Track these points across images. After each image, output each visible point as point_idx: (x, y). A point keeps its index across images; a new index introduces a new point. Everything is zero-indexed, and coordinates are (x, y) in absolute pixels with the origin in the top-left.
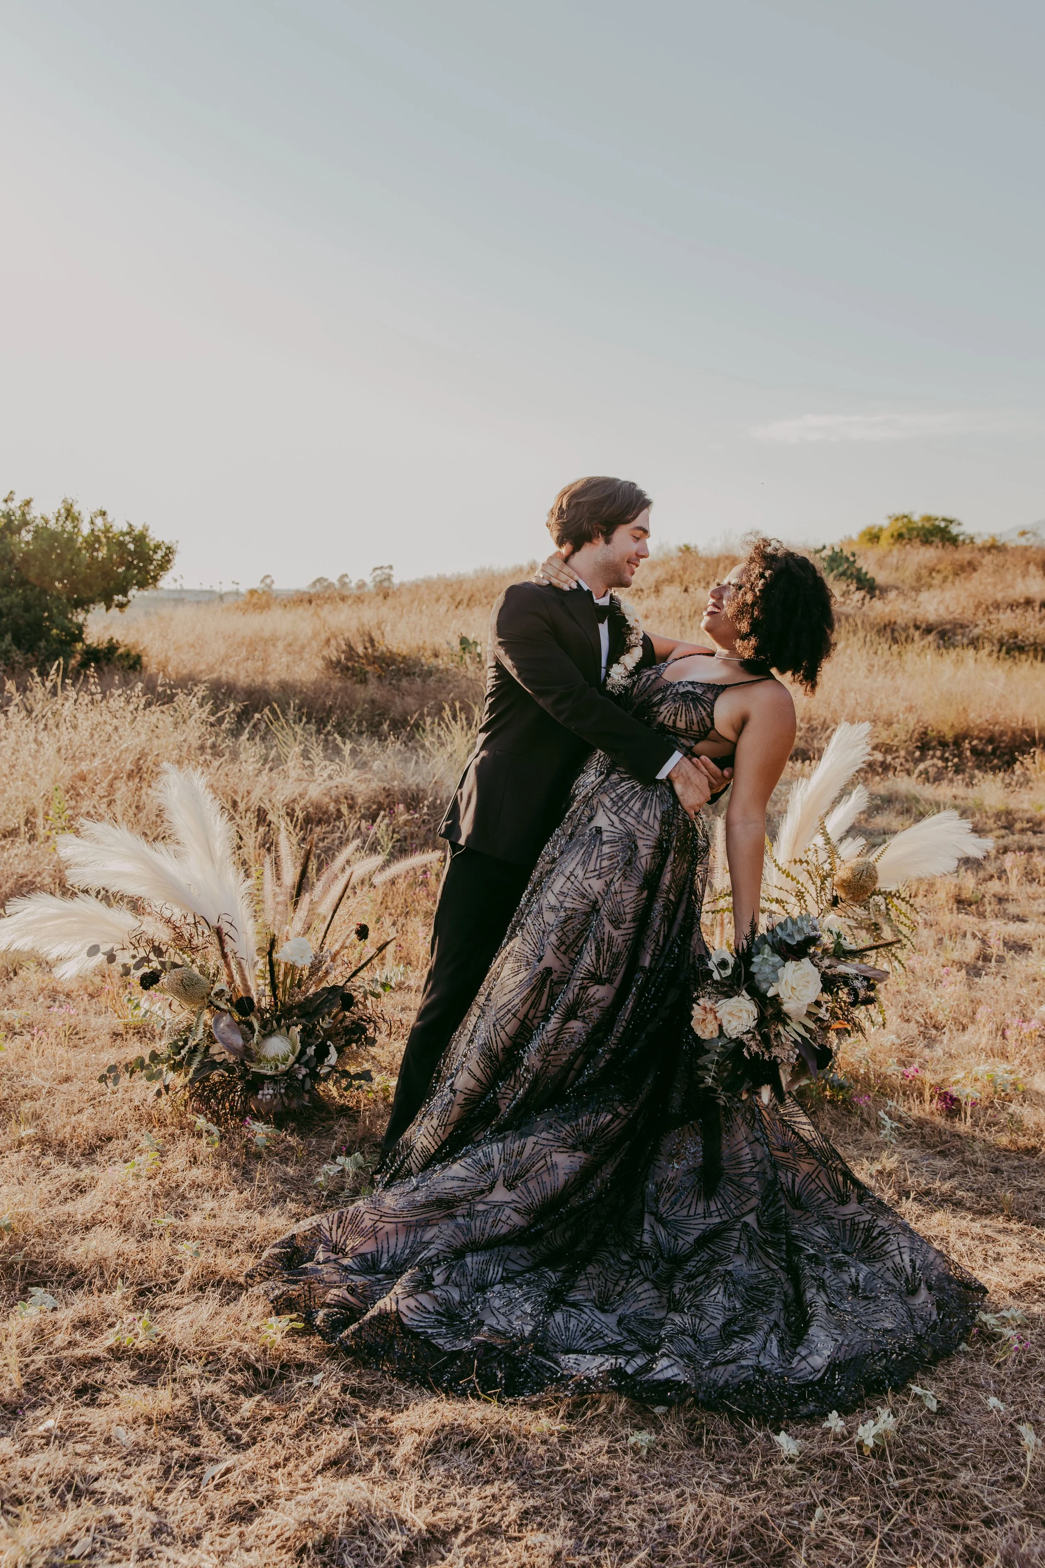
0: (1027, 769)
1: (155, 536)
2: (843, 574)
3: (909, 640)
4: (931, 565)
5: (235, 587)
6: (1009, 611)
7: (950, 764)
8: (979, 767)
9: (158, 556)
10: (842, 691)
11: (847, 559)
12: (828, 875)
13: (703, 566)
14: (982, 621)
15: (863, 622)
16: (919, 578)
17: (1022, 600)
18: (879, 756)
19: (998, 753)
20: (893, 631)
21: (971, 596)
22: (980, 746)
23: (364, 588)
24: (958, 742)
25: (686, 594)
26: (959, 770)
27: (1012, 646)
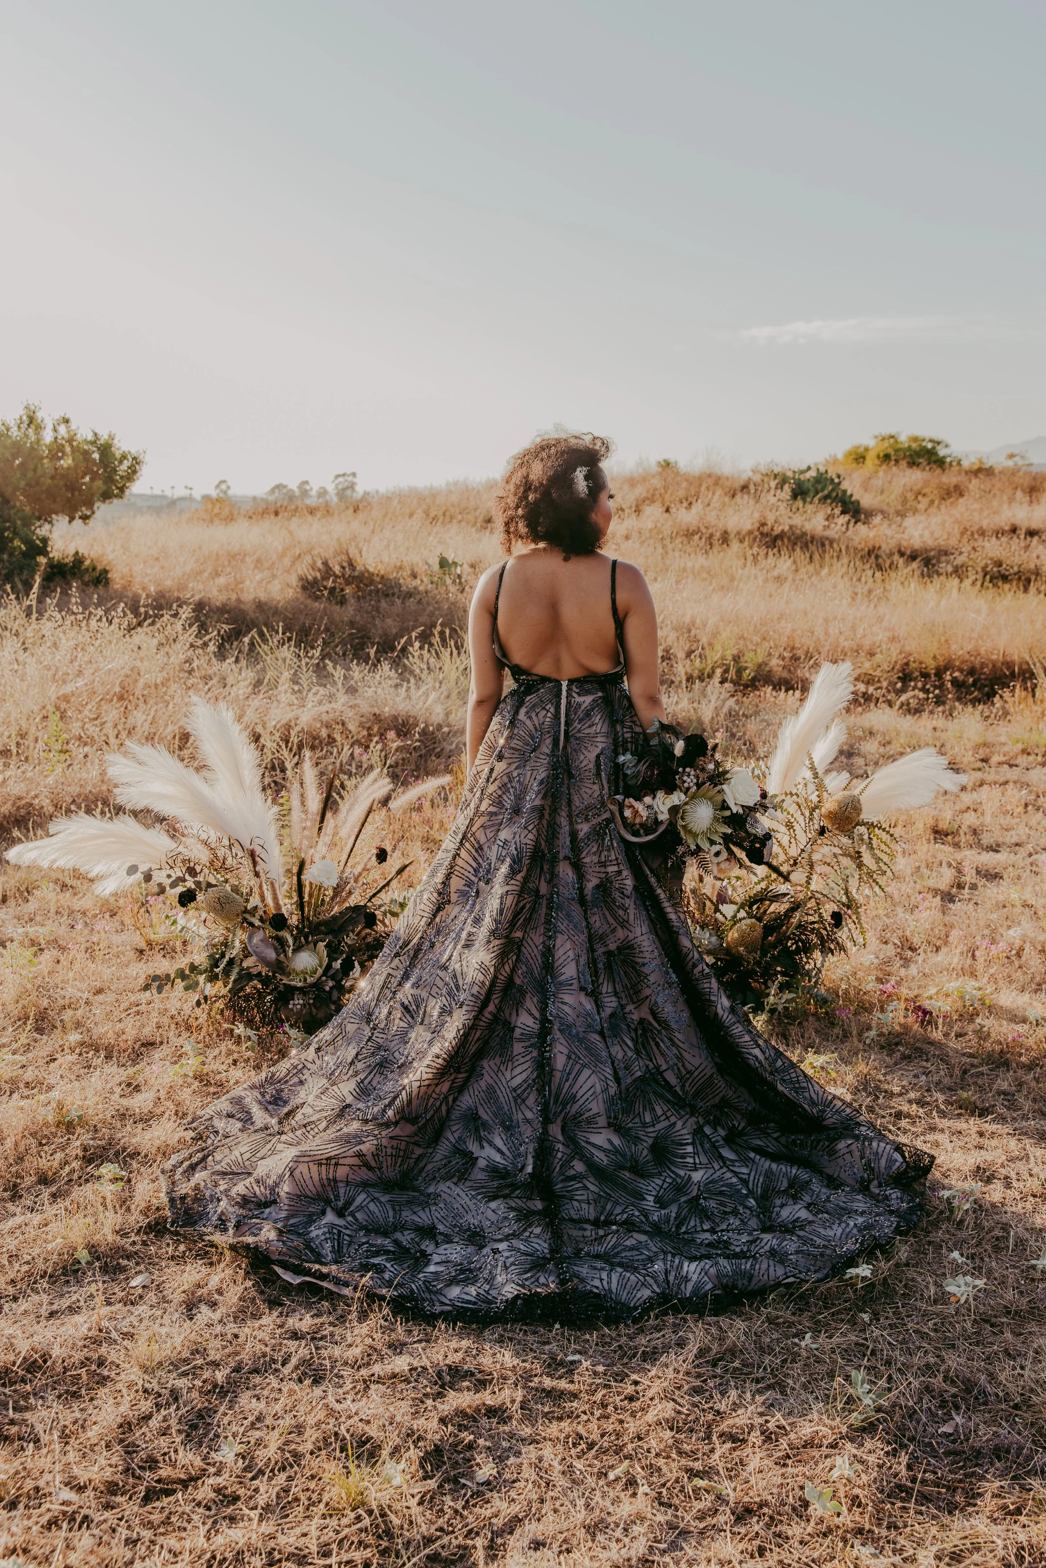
0: (1006, 702)
1: (123, 445)
2: (826, 498)
3: (894, 567)
4: (915, 488)
5: (188, 492)
6: (994, 538)
7: (931, 695)
8: (959, 699)
9: (126, 464)
10: (826, 620)
11: (832, 480)
12: (816, 807)
13: (685, 484)
14: (966, 549)
15: (847, 547)
16: (905, 501)
17: (1007, 528)
18: (862, 687)
19: (979, 685)
20: (877, 557)
21: (957, 521)
22: (961, 678)
23: (328, 498)
24: (939, 673)
25: (667, 515)
26: (939, 701)
27: (996, 575)
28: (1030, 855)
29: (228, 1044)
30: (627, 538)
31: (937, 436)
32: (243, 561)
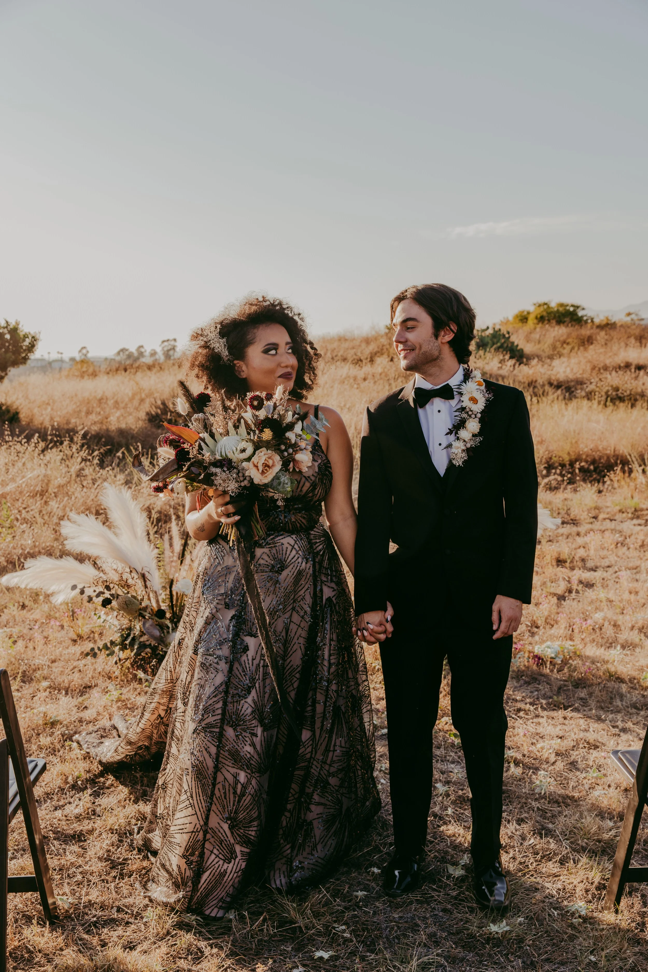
0: (612, 480)
1: (25, 328)
2: (499, 348)
3: (545, 394)
4: (562, 339)
5: (60, 356)
6: (614, 372)
7: (565, 478)
8: (584, 480)
9: (27, 342)
11: (504, 336)
14: (595, 380)
15: (514, 381)
16: (554, 348)
17: (623, 365)
19: (598, 471)
20: (535, 387)
21: (589, 362)
22: (586, 466)
23: (157, 357)
24: (572, 464)
25: (391, 363)
26: (571, 482)
27: (615, 397)
28: (616, 572)
29: (134, 684)
30: (365, 379)
31: (576, 303)
32: (106, 403)
